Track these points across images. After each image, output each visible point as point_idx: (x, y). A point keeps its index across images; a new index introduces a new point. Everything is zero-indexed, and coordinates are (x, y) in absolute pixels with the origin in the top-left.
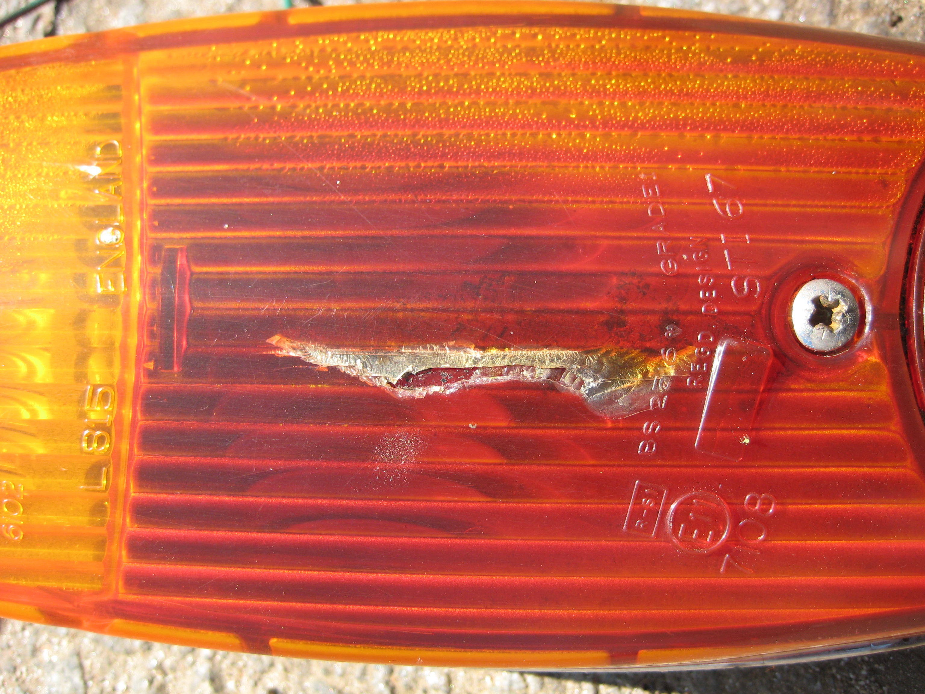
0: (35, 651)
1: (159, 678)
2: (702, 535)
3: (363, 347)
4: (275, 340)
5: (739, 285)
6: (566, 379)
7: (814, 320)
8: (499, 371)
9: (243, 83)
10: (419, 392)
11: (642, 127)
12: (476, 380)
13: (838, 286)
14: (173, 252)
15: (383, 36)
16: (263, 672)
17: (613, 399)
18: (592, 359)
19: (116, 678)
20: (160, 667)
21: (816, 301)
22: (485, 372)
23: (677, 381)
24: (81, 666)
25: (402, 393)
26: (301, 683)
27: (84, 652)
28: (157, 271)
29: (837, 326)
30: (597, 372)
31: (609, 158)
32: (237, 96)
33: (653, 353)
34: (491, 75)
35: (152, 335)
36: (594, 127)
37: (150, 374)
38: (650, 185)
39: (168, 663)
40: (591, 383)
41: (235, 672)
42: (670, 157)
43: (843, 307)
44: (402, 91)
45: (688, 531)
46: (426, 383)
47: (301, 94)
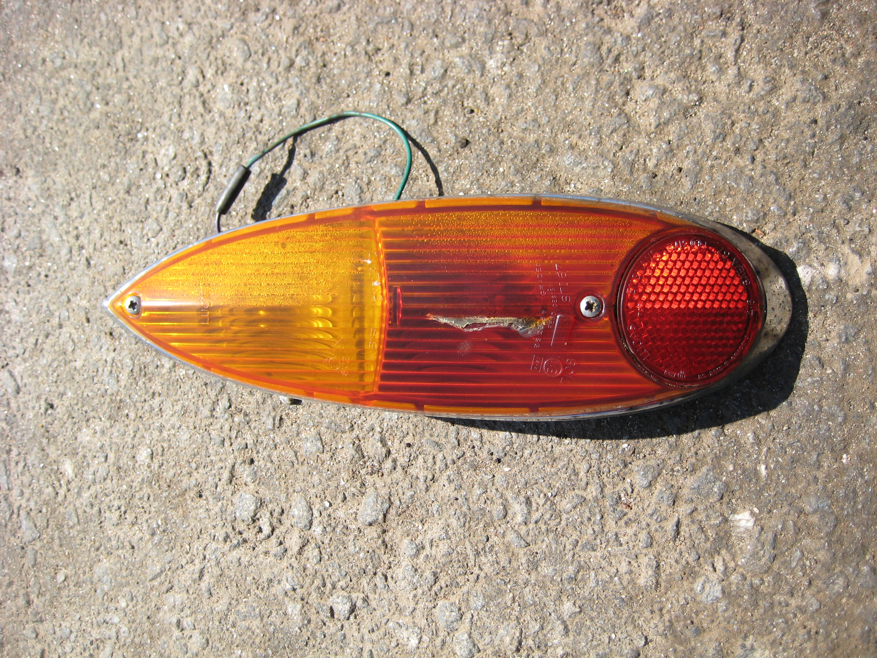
0: (298, 434)
1: (357, 442)
2: (554, 371)
3: (454, 317)
4: (428, 315)
5: (564, 298)
6: (513, 326)
7: (587, 308)
8: (494, 324)
9: (413, 231)
10: (471, 330)
11: (538, 248)
12: (487, 326)
13: (594, 298)
14: (396, 288)
15: (457, 214)
16: (404, 437)
17: (527, 331)
18: (521, 320)
19: (337, 443)
20: (358, 437)
21: (588, 303)
22: (490, 324)
23: (546, 327)
24: (321, 439)
25: (465, 330)
26: (420, 440)
27: (322, 432)
28: (392, 294)
29: (594, 310)
30: (522, 324)
31: (527, 258)
32: (412, 237)
33: (539, 318)
34: (492, 229)
35: (390, 313)
36: (523, 248)
37: (389, 324)
38: (538, 268)
39: (361, 436)
40: (520, 327)
41: (391, 438)
42: (546, 258)
43: (595, 305)
44: (464, 235)
45: (550, 370)
46: (473, 327)
47: (432, 236)
